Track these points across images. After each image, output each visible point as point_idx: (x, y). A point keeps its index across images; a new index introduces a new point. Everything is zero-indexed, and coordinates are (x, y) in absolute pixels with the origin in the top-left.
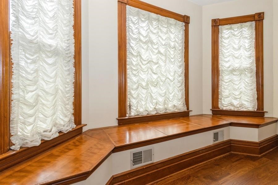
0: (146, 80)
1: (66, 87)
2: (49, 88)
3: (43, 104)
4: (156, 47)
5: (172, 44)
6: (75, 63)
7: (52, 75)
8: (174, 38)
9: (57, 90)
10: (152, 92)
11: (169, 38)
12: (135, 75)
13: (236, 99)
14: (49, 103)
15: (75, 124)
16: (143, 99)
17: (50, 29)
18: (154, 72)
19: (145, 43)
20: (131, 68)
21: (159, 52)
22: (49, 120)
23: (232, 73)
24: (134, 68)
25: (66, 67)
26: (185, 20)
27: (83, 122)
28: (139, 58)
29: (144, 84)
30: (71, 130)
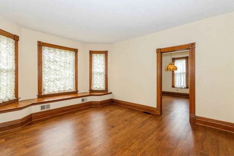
0: (53, 78)
1: (11, 83)
2: (5, 84)
3: (2, 90)
4: (59, 63)
5: (68, 62)
6: (15, 73)
7: (6, 79)
8: (69, 59)
9: (8, 84)
10: (56, 83)
11: (66, 59)
12: (47, 76)
13: (98, 85)
14: (4, 89)
15: (15, 97)
16: (52, 87)
17: (5, 63)
18: (58, 74)
19: (52, 62)
20: (45, 73)
21: (61, 66)
22: (4, 95)
23: (97, 74)
24: (46, 73)
25: (11, 75)
26: (76, 51)
27: (19, 97)
28: (49, 69)
29: (52, 80)
30: (13, 99)
